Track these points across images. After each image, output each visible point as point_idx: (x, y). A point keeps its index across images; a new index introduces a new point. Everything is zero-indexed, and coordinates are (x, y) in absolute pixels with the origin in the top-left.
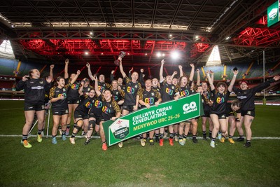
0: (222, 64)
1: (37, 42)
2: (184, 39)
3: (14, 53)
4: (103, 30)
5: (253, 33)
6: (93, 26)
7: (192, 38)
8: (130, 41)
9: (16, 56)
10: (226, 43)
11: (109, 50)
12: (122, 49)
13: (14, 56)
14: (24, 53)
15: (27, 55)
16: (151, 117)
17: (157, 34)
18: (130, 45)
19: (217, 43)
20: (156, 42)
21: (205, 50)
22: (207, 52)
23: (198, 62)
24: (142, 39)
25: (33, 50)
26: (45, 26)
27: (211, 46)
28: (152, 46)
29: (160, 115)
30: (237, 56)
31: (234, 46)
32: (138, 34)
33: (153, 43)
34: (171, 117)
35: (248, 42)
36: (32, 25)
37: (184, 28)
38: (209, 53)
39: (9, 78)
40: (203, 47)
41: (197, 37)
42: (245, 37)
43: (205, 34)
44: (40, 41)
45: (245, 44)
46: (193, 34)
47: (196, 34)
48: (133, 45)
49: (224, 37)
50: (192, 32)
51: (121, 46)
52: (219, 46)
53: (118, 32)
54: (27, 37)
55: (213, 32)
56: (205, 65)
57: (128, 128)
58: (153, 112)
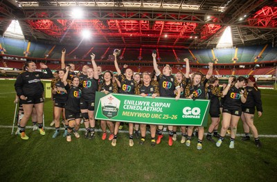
0: (234, 46)
1: (45, 22)
2: (195, 20)
3: (24, 33)
4: (111, 10)
5: (270, 13)
6: (100, 5)
7: (203, 18)
8: (138, 21)
9: (25, 36)
10: (239, 24)
11: (117, 31)
12: (130, 30)
13: (23, 37)
14: (32, 33)
15: (36, 35)
16: (145, 108)
17: (167, 14)
18: (138, 26)
19: (229, 24)
20: (166, 22)
21: (217, 31)
22: (218, 33)
23: (208, 44)
24: (151, 19)
25: (42, 31)
26: (52, 5)
27: (223, 27)
28: (161, 27)
29: (155, 109)
30: (250, 38)
31: (248, 27)
32: (147, 15)
33: (163, 23)
34: (166, 117)
35: (264, 23)
36: (39, 4)
37: (195, 7)
38: (220, 35)
39: (19, 58)
40: (215, 28)
41: (208, 18)
42: (261, 17)
43: (217, 14)
44: (48, 21)
45: (261, 25)
46: (204, 14)
47: (208, 14)
48: (142, 26)
49: (237, 17)
50: (203, 11)
51: (129, 26)
52: (232, 27)
53: (126, 12)
54: (34, 17)
55: (226, 11)
56: (215, 47)
57: (117, 109)
58: (148, 103)
